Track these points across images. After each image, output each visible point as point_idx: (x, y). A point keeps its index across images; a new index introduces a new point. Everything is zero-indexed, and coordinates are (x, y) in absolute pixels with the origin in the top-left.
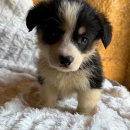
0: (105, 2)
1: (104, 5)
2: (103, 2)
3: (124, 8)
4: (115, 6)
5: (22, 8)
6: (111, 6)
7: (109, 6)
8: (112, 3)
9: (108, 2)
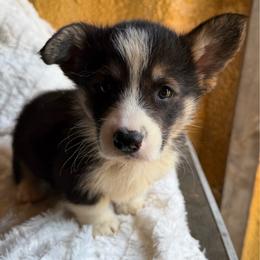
0: (160, 3)
1: (159, 8)
2: (156, 3)
3: (195, 11)
4: (177, 8)
5: (11, 28)
6: (171, 9)
7: (167, 10)
8: (173, 5)
9: (164, 2)
